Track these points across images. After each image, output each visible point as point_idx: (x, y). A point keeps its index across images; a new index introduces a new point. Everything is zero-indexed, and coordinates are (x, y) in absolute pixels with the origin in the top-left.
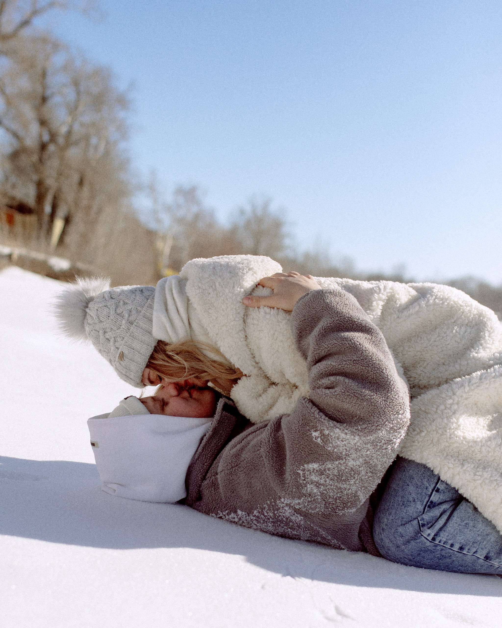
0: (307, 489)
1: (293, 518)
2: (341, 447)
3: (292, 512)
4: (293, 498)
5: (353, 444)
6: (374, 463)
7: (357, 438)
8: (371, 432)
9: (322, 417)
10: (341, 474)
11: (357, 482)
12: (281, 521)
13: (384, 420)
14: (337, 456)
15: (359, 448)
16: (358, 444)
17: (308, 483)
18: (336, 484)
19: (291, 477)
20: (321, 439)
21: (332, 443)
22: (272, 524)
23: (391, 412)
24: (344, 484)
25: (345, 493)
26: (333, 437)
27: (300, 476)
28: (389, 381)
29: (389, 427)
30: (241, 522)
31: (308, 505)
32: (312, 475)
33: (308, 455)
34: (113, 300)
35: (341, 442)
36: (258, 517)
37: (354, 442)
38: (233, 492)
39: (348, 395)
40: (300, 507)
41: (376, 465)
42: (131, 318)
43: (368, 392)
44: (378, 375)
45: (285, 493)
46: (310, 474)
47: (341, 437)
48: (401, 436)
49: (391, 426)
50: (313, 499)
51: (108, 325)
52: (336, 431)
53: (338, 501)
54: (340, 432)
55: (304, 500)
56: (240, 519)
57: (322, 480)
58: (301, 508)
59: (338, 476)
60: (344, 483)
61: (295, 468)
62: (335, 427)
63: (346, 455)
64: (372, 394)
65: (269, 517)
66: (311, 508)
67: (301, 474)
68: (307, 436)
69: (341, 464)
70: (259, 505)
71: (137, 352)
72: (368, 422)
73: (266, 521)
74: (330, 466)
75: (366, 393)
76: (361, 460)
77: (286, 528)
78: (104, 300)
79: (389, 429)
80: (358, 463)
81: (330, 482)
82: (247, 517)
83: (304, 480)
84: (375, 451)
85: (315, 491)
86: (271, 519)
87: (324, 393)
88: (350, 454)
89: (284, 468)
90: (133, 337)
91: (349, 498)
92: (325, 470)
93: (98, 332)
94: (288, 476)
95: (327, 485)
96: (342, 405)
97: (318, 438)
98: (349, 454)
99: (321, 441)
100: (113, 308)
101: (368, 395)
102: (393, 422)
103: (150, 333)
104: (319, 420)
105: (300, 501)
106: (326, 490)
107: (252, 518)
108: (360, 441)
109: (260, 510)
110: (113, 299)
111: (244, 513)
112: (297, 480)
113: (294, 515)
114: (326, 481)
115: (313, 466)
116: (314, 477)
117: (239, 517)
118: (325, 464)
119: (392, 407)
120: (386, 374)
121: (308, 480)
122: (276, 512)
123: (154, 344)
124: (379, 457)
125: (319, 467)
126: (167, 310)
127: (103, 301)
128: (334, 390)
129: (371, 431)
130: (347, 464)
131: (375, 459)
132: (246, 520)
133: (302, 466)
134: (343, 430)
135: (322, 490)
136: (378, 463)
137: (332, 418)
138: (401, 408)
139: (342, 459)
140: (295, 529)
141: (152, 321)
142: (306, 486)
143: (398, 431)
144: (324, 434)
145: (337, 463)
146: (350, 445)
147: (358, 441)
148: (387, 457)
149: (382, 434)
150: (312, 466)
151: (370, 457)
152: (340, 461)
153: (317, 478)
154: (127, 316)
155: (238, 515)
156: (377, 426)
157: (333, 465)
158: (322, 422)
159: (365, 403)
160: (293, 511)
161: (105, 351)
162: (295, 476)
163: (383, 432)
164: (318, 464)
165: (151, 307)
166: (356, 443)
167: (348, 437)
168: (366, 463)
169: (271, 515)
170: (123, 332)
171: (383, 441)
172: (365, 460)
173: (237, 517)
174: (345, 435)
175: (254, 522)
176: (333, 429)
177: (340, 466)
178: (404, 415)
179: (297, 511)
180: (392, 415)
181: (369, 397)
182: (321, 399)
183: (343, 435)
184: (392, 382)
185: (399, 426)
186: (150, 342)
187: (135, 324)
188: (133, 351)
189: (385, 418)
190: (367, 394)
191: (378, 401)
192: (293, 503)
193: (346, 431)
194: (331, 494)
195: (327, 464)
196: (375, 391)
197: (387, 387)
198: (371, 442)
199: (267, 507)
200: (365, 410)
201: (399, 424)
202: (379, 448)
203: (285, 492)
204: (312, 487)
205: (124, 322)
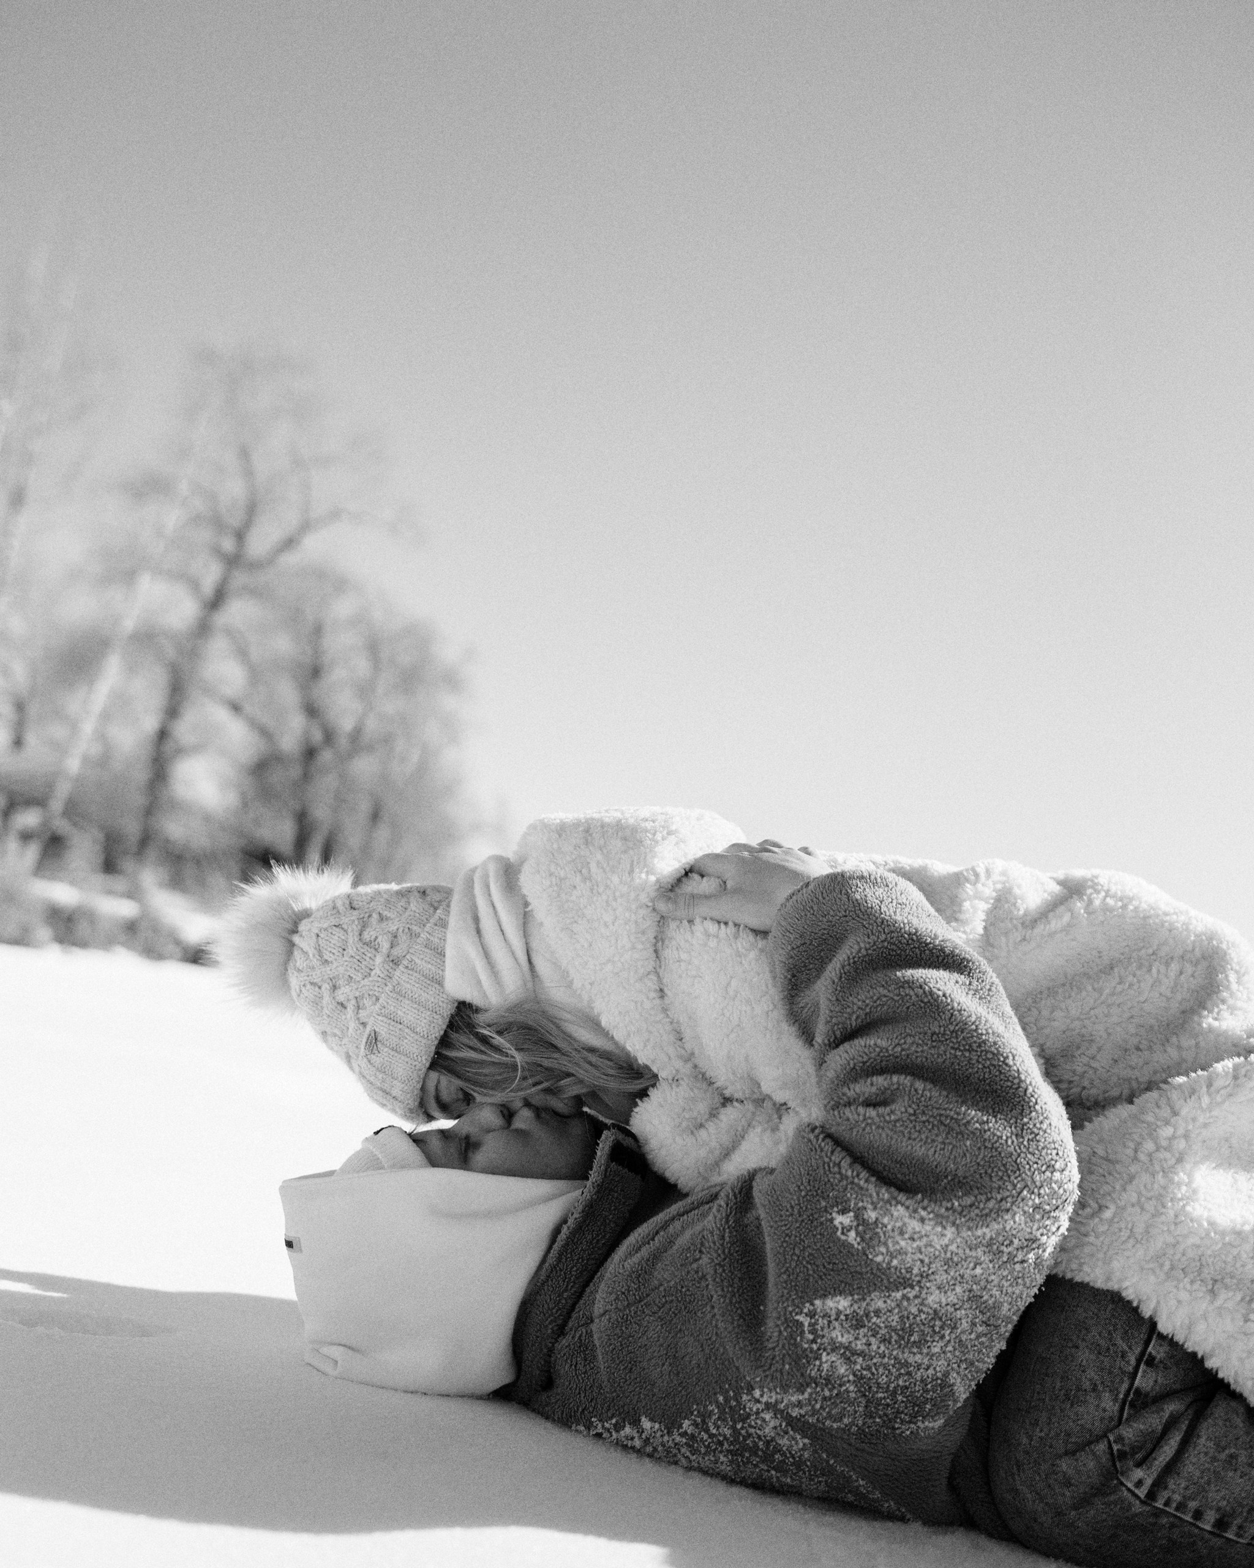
0: (820, 1366)
1: (784, 1442)
2: (909, 1255)
3: (781, 1426)
4: (785, 1388)
5: (938, 1247)
6: (993, 1299)
7: (950, 1232)
8: (985, 1218)
9: (861, 1176)
10: (907, 1325)
11: (950, 1348)
12: (754, 1450)
13: (1019, 1186)
14: (898, 1277)
15: (955, 1259)
16: (953, 1248)
17: (825, 1350)
18: (895, 1353)
19: (780, 1332)
20: (857, 1233)
21: (885, 1244)
22: (730, 1457)
23: (1035, 1166)
24: (914, 1354)
25: (918, 1376)
26: (889, 1227)
27: (803, 1332)
28: (1023, 1085)
29: (1030, 1203)
30: (649, 1449)
31: (821, 1407)
32: (834, 1328)
33: (825, 1275)
34: (355, 913)
35: (909, 1241)
36: (693, 1437)
37: (943, 1243)
38: (631, 1369)
39: (924, 1122)
40: (803, 1412)
41: (997, 1306)
42: (397, 952)
43: (973, 1112)
44: (995, 1072)
45: (763, 1375)
46: (829, 1327)
47: (910, 1229)
48: (1058, 1228)
49: (1037, 1201)
50: (835, 1392)
51: (341, 970)
52: (896, 1214)
53: (900, 1398)
54: (907, 1214)
55: (811, 1394)
56: (647, 1441)
57: (858, 1342)
58: (804, 1416)
59: (900, 1333)
60: (915, 1350)
61: (790, 1309)
62: (894, 1202)
63: (922, 1276)
64: (985, 1119)
65: (721, 1439)
66: (830, 1416)
67: (806, 1324)
68: (822, 1223)
69: (908, 1299)
70: (695, 1407)
71: (407, 1030)
72: (976, 1192)
73: (714, 1447)
74: (880, 1304)
75: (969, 1115)
76: (958, 1289)
77: (766, 1468)
78: (335, 912)
79: (1031, 1210)
80: (952, 1298)
81: (879, 1348)
82: (666, 1438)
83: (814, 1341)
84: (997, 1266)
85: (842, 1370)
86: (726, 1444)
87: (861, 1118)
88: (933, 1273)
89: (762, 1308)
90: (400, 994)
91: (927, 1391)
92: (867, 1315)
93: (320, 988)
94: (771, 1327)
95: (873, 1354)
96: (910, 1147)
97: (849, 1231)
98: (930, 1272)
99: (858, 1239)
100: (355, 927)
101: (977, 1122)
102: (1042, 1191)
103: (440, 983)
104: (852, 1183)
105: (801, 1398)
106: (869, 1368)
107: (678, 1439)
108: (959, 1240)
109: (699, 1420)
110: (354, 909)
111: (657, 1426)
112: (796, 1340)
113: (786, 1433)
114: (870, 1345)
115: (838, 1302)
116: (839, 1334)
117: (644, 1437)
118: (868, 1299)
119: (1037, 1152)
120: (1015, 1068)
121: (825, 1340)
122: (739, 1426)
123: (448, 1010)
124: (1006, 1284)
125: (851, 1305)
126: (478, 931)
127: (333, 915)
128: (888, 1109)
129: (986, 1215)
130: (924, 1300)
131: (995, 1289)
132: (663, 1445)
133: (807, 1305)
134: (915, 1211)
135: (858, 1367)
136: (1002, 1300)
137: (884, 1179)
138: (1057, 1154)
139: (912, 1287)
140: (787, 1471)
141: (444, 956)
142: (818, 1357)
143: (1052, 1214)
144: (864, 1220)
145: (898, 1295)
146: (932, 1250)
147: (952, 1241)
148: (1024, 1285)
149: (1015, 1222)
150: (836, 1304)
151: (983, 1283)
152: (905, 1291)
153: (846, 1336)
154: (385, 946)
155: (643, 1432)
156: (1002, 1200)
157: (889, 1301)
158: (861, 1188)
159: (968, 1143)
160: (784, 1424)
161: (335, 1035)
162: (790, 1330)
163: (1017, 1219)
164: (850, 1298)
165: (443, 924)
166: (947, 1246)
167: (928, 1228)
168: (974, 1298)
169: (728, 1432)
170: (377, 984)
171: (1016, 1241)
172: (970, 1291)
173: (640, 1437)
174: (920, 1224)
175: (683, 1450)
176: (888, 1206)
177: (905, 1303)
178: (1066, 1173)
179: (795, 1424)
180: (1036, 1172)
181: (977, 1125)
182: (855, 1133)
183: (914, 1225)
184: (1030, 1090)
185: (1054, 1202)
186: (441, 1004)
187: (405, 962)
188: (400, 1026)
189: (1019, 1179)
190: (972, 1118)
191: (1001, 1137)
192: (785, 1402)
193: (923, 1213)
194: (883, 1380)
195: (872, 1300)
196: (991, 1111)
197: (1020, 1102)
198: (984, 1242)
199: (716, 1411)
200: (969, 1161)
201: (1055, 1197)
202: (1005, 1259)
203: (764, 1371)
204: (834, 1359)
205: (379, 959)
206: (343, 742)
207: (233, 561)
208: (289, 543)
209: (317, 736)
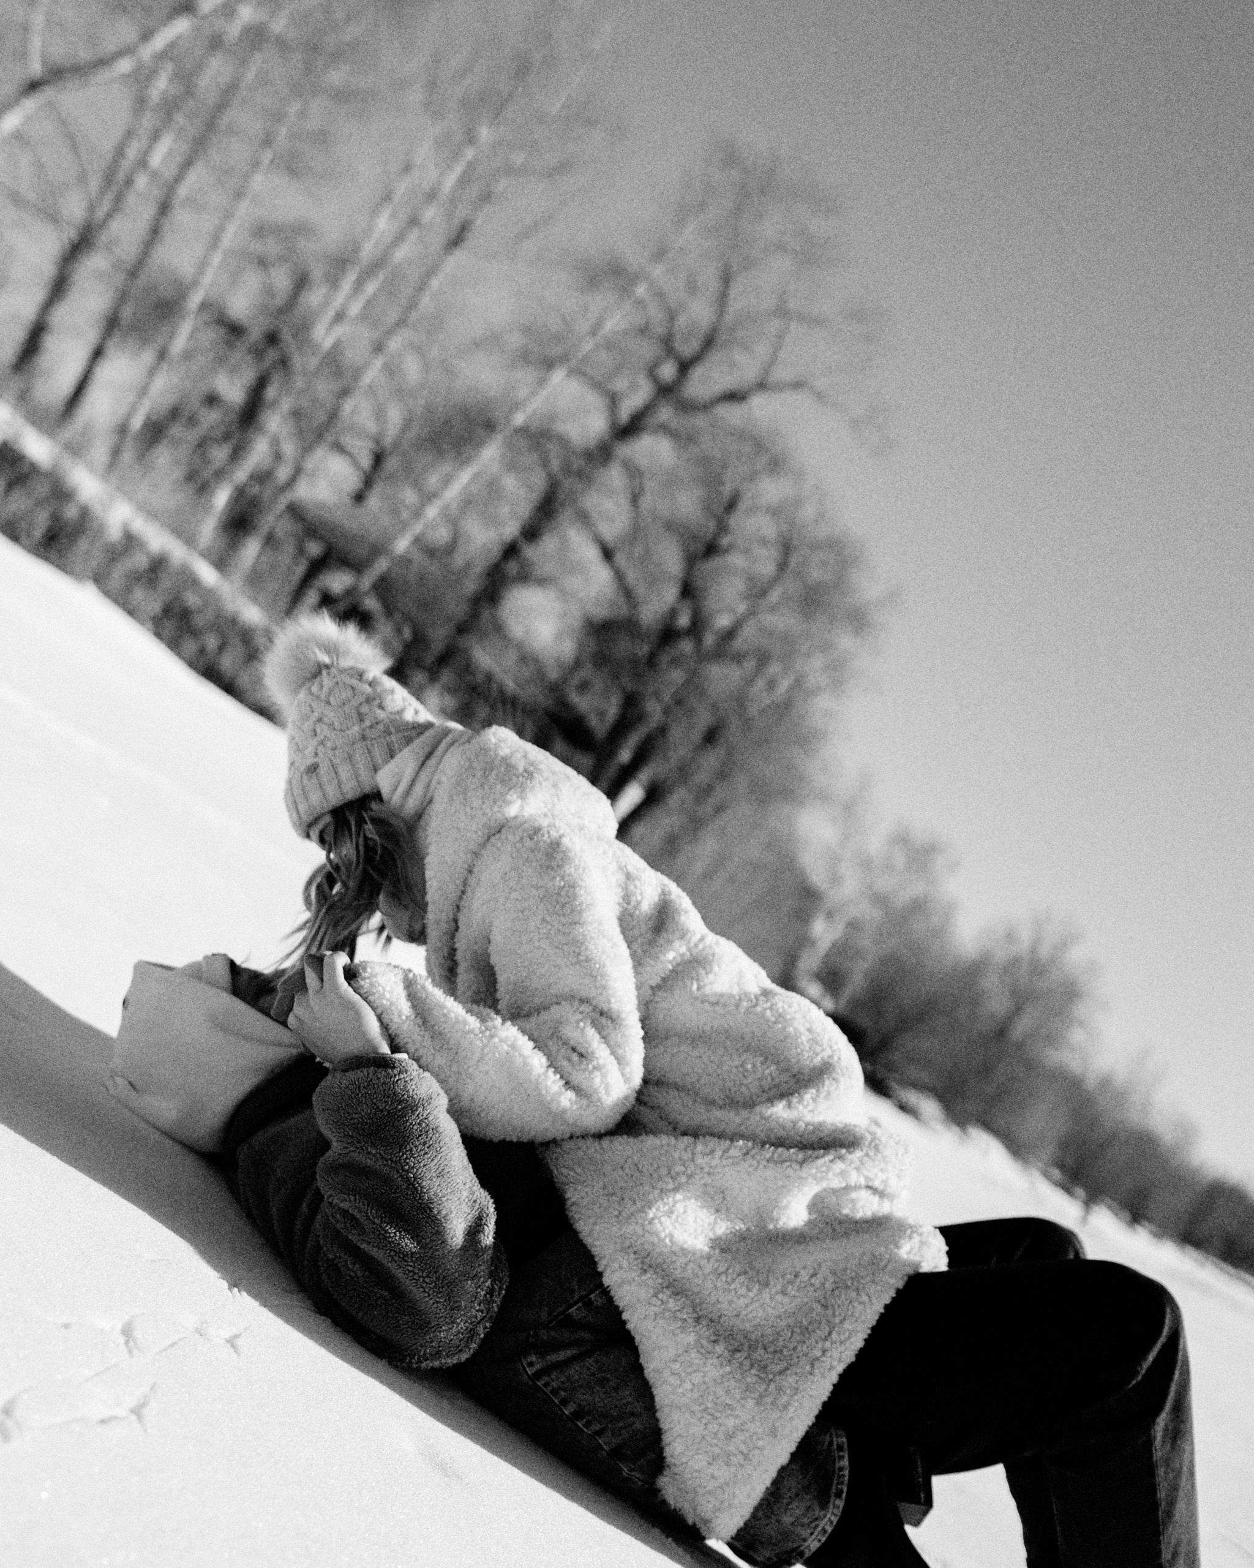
51: (332, 714)
71: (337, 782)
100: (361, 699)
103: (376, 771)
110: (371, 688)
161: (297, 745)
170: (343, 739)
186: (366, 782)
188: (334, 775)
206: (709, 640)
207: (665, 391)
208: (734, 397)
209: (684, 620)
